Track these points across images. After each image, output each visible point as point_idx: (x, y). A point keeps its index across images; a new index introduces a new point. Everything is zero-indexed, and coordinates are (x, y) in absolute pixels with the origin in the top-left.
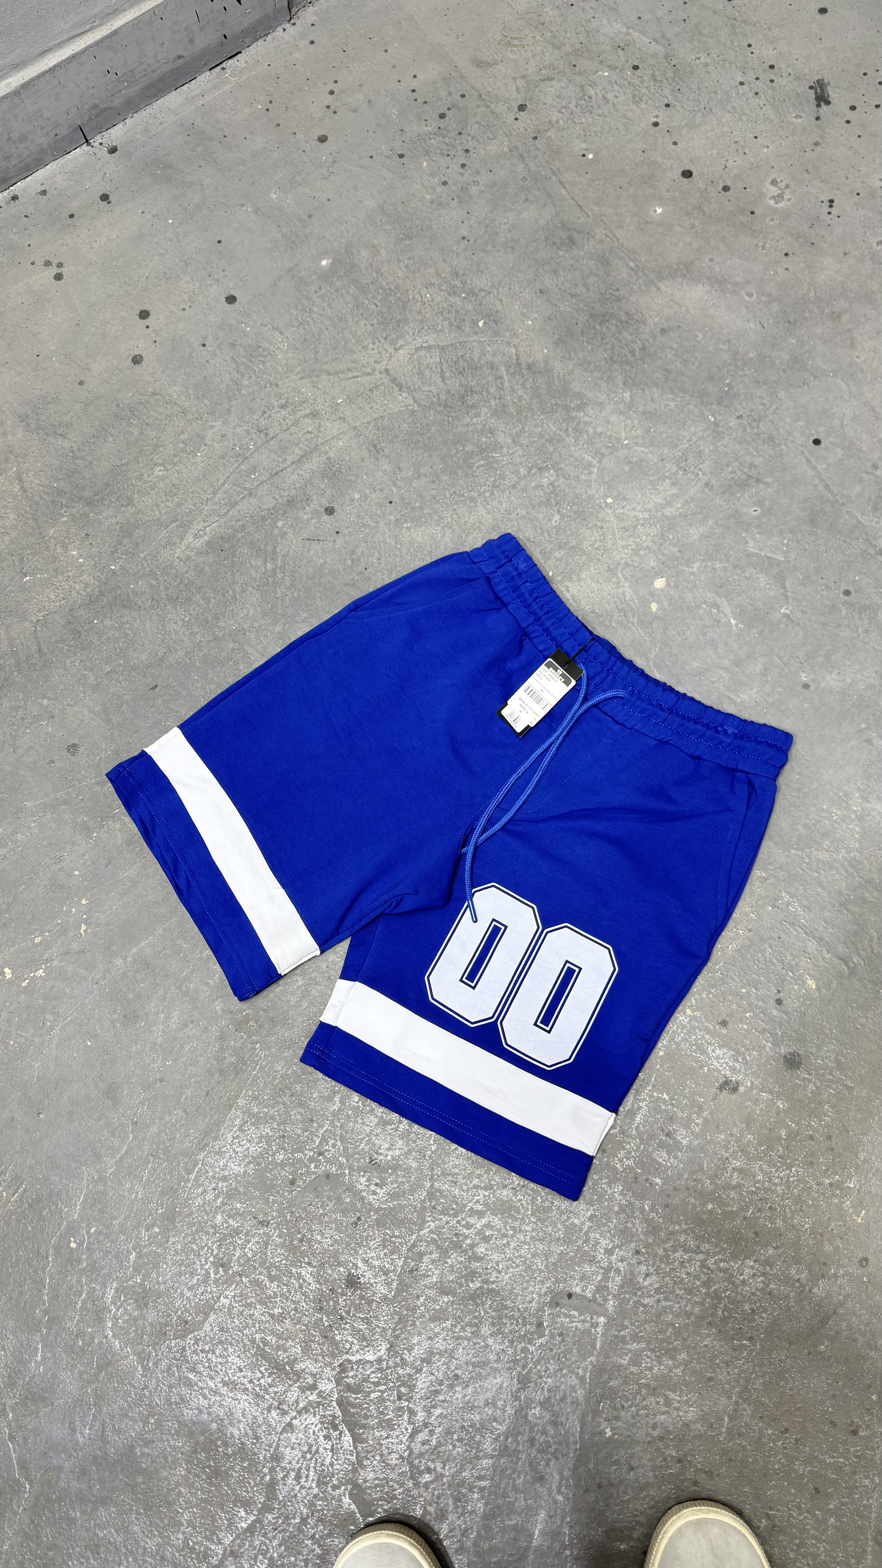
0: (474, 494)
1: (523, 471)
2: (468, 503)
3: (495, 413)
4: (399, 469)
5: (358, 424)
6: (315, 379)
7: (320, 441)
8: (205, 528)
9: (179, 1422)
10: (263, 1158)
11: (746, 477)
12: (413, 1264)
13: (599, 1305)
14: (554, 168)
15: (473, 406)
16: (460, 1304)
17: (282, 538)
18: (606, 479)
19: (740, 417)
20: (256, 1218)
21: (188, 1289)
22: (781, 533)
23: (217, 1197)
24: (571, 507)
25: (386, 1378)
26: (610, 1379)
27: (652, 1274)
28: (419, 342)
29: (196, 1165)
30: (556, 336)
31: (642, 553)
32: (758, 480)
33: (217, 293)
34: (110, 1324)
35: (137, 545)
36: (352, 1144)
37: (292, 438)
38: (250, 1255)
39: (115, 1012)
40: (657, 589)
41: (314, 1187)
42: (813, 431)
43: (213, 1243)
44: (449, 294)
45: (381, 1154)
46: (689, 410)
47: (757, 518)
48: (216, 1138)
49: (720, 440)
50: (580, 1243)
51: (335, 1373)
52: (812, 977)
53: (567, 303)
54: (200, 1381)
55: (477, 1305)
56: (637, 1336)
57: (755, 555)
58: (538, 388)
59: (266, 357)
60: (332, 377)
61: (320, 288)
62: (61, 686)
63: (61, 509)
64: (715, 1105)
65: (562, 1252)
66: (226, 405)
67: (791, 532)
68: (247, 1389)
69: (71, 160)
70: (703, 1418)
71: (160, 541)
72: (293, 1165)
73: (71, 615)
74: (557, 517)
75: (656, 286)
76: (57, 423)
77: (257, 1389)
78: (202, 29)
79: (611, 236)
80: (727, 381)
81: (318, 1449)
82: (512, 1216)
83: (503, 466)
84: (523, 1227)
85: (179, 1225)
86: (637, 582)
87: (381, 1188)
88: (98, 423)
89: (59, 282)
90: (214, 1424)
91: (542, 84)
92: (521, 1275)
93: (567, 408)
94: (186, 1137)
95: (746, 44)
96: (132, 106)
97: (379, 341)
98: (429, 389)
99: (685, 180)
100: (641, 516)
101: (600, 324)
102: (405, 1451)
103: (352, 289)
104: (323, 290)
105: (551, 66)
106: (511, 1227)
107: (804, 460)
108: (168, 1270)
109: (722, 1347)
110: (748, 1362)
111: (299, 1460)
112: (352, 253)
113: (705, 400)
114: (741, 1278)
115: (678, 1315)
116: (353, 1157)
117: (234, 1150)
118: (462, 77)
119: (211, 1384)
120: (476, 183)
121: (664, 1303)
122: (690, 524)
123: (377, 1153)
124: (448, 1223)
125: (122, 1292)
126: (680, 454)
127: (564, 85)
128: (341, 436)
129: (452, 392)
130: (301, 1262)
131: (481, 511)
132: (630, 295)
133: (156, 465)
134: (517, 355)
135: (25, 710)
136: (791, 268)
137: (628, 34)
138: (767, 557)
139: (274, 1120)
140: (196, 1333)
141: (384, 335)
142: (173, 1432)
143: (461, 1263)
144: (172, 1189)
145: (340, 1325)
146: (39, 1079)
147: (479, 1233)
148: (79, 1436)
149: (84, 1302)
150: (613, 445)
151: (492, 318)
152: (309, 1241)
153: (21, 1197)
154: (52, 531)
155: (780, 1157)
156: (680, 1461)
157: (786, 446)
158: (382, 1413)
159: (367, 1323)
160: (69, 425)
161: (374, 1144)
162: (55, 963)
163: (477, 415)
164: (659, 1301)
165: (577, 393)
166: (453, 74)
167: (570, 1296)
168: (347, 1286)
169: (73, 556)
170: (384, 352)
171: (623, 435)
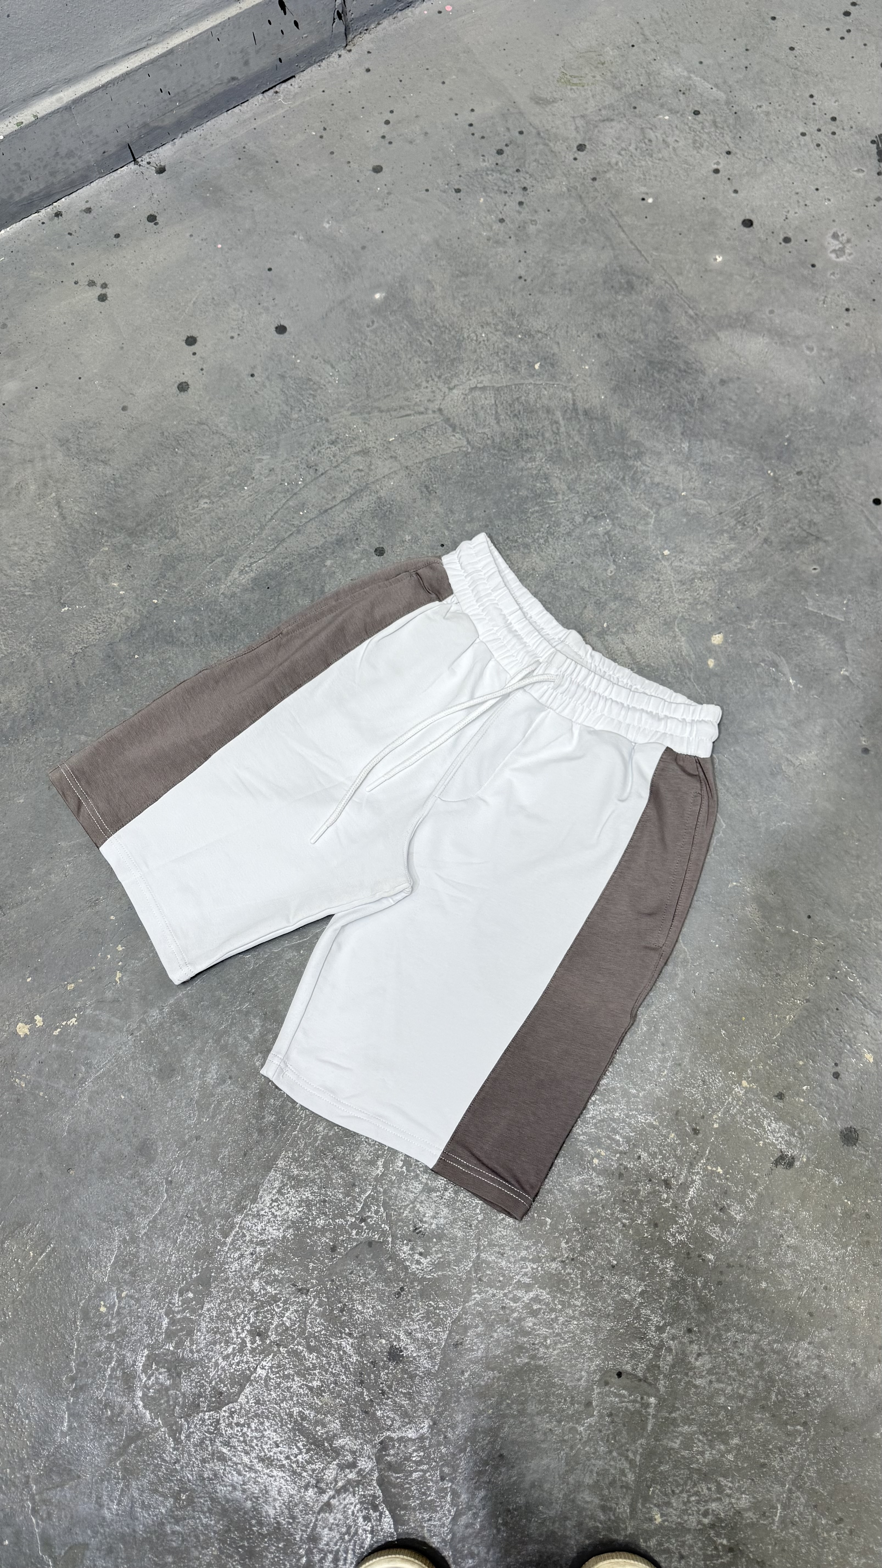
0: (529, 540)
1: (578, 519)
2: (522, 549)
3: (550, 459)
4: (452, 511)
5: (409, 464)
6: (366, 416)
7: (371, 479)
8: (251, 564)
9: (212, 1500)
10: (303, 1223)
11: (805, 534)
12: (457, 1337)
13: (650, 1384)
14: (614, 212)
15: (528, 450)
16: (505, 1380)
17: (330, 577)
18: (663, 530)
19: (799, 473)
20: (294, 1285)
21: (223, 1359)
22: (841, 593)
23: (255, 1262)
24: (627, 558)
25: (429, 1456)
26: (661, 1462)
27: (704, 1354)
28: (473, 382)
29: (232, 1227)
30: (613, 382)
31: (699, 607)
32: (818, 538)
33: (268, 322)
34: (140, 1394)
35: (181, 579)
36: (395, 1210)
37: (341, 475)
38: (288, 1324)
39: (150, 1065)
40: (714, 645)
41: (355, 1255)
42: (873, 490)
43: (250, 1311)
44: (505, 334)
45: (425, 1222)
46: (748, 464)
47: (817, 577)
48: (254, 1201)
49: (779, 496)
50: (630, 1319)
51: (375, 1450)
52: (870, 1051)
53: (625, 349)
54: (235, 1456)
55: (523, 1381)
56: (688, 1419)
57: (815, 614)
58: (595, 434)
59: (316, 390)
60: (384, 414)
61: (373, 322)
62: (100, 723)
63: (102, 538)
64: (770, 1181)
65: (612, 1329)
66: (275, 439)
67: (851, 592)
68: (283, 1466)
69: (118, 179)
70: (755, 1506)
71: (205, 575)
72: (333, 1231)
73: (111, 648)
74: (612, 567)
75: (715, 335)
76: (98, 449)
77: (294, 1465)
78: (257, 52)
79: (671, 282)
80: (787, 436)
81: (357, 1531)
82: (561, 1290)
83: (558, 512)
84: (573, 1302)
85: (214, 1291)
86: (694, 637)
87: (426, 1258)
88: (141, 451)
89: (103, 303)
90: (249, 1502)
91: (601, 125)
92: (569, 1352)
93: (624, 457)
94: (222, 1198)
95: (808, 95)
96: (183, 126)
97: (433, 380)
98: (483, 431)
99: (746, 230)
100: (698, 569)
101: (659, 372)
102: (448, 1534)
103: (406, 324)
104: (376, 325)
105: (611, 107)
106: (559, 1301)
107: (864, 519)
108: (202, 1337)
109: (775, 1431)
110: (802, 1448)
111: (337, 1542)
112: (407, 288)
113: (765, 454)
114: (796, 1360)
115: (730, 1398)
116: (396, 1224)
117: (273, 1214)
118: (521, 114)
119: (246, 1459)
120: (534, 222)
121: (716, 1385)
122: (749, 580)
123: (421, 1221)
124: (494, 1295)
125: (154, 1360)
126: (739, 508)
127: (624, 127)
128: (393, 476)
129: (507, 435)
130: (341, 1333)
131: (536, 558)
132: (689, 344)
133: (201, 497)
134: (574, 400)
135: (62, 746)
136: (851, 323)
137: (690, 78)
138: (826, 616)
139: (315, 1183)
140: (231, 1405)
141: (438, 373)
142: (205, 1509)
143: (507, 1337)
144: (207, 1253)
145: (382, 1400)
146: (69, 1133)
147: (527, 1306)
148: (106, 1511)
149: (113, 1370)
150: (671, 496)
151: (548, 361)
152: (350, 1311)
153: (48, 1256)
154: (92, 561)
155: (835, 1235)
156: (731, 1550)
157: (846, 503)
158: (424, 1494)
159: (410, 1399)
160: (111, 451)
161: (418, 1211)
162: (88, 1011)
163: (533, 459)
164: (711, 1382)
165: (635, 442)
166: (511, 110)
167: (619, 1375)
168: (390, 1360)
169: (114, 588)
170: (438, 391)
171: (681, 486)
